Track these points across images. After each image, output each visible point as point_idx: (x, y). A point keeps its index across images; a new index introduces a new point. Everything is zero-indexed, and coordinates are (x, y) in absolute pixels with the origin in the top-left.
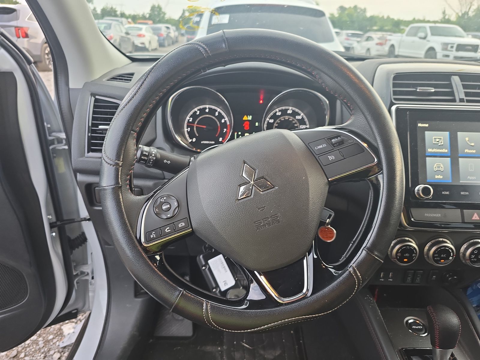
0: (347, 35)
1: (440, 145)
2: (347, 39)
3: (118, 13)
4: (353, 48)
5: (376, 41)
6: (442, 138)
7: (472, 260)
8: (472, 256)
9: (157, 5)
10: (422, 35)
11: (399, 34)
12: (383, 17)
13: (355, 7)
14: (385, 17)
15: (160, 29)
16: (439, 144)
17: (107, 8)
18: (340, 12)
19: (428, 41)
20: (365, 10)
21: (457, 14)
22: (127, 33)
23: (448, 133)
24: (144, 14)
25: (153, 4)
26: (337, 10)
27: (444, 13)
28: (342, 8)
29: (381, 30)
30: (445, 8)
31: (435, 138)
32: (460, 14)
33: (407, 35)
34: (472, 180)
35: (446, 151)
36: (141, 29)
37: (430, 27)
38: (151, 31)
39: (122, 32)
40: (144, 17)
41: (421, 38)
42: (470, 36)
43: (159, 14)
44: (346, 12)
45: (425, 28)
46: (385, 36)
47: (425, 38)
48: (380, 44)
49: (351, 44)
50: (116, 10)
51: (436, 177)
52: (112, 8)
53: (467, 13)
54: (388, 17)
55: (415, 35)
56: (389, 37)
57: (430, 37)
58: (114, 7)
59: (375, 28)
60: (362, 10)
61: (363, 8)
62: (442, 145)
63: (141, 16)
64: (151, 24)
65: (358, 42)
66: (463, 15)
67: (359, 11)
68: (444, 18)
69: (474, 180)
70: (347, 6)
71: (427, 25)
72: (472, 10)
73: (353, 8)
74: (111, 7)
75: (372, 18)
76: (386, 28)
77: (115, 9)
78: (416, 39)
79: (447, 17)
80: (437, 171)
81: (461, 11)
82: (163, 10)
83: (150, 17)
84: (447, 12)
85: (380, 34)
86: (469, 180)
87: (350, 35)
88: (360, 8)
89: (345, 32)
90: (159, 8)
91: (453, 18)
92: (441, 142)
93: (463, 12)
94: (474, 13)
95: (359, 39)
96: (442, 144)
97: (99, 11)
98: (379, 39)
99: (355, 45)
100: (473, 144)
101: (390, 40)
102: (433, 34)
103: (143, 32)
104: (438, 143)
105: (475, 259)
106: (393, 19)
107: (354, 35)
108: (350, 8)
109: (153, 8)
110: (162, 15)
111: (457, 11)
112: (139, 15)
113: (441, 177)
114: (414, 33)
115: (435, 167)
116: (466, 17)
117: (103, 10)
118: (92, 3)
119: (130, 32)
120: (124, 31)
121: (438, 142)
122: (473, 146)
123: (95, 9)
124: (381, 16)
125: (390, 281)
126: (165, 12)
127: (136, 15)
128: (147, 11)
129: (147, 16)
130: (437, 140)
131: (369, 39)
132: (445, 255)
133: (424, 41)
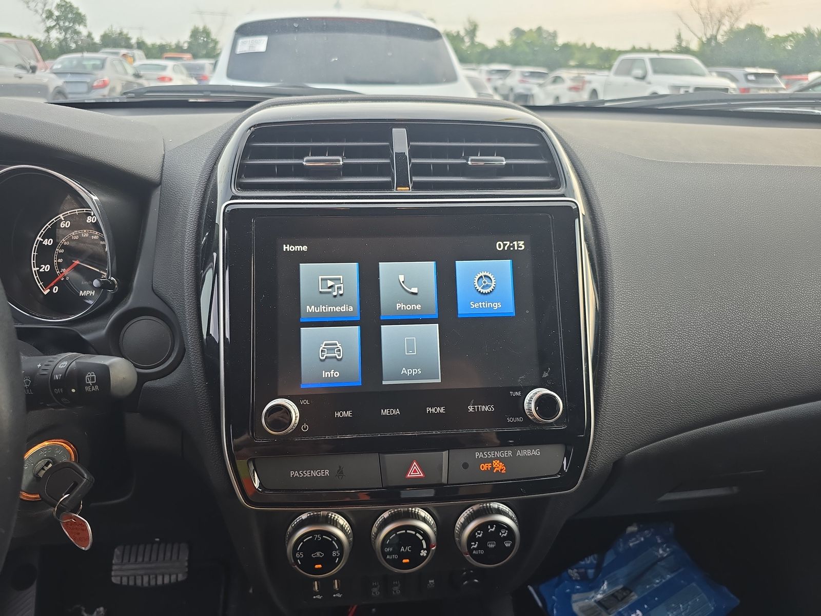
0: (523, 74)
1: (335, 296)
2: (522, 81)
3: (133, 41)
4: (532, 96)
5: (569, 83)
6: (341, 277)
7: (474, 552)
8: (473, 543)
9: (201, 28)
10: (638, 72)
11: (606, 73)
12: (584, 45)
13: (539, 29)
14: (588, 45)
15: (202, 68)
16: (335, 294)
17: (112, 34)
18: (515, 37)
19: (649, 83)
20: (554, 35)
21: (700, 39)
22: (137, 76)
23: (355, 265)
24: (179, 42)
25: (195, 26)
26: (511, 34)
27: (679, 37)
28: (518, 32)
29: (581, 65)
30: (679, 30)
31: (322, 279)
32: (704, 39)
33: (617, 73)
34: (411, 377)
35: (351, 309)
36: (164, 68)
37: (652, 60)
38: (184, 71)
39: (126, 73)
40: (179, 48)
41: (637, 78)
42: (714, 74)
43: (206, 43)
44: (524, 38)
45: (643, 60)
46: (583, 75)
47: (643, 78)
48: (575, 89)
49: (530, 90)
50: (129, 36)
51: (325, 374)
52: (121, 34)
53: (714, 37)
54: (593, 45)
55: (628, 73)
56: (588, 78)
57: (651, 77)
58: (125, 31)
59: (572, 63)
60: (549, 34)
61: (551, 30)
62: (341, 295)
63: (174, 47)
64: (188, 59)
65: (540, 85)
66: (709, 40)
67: (545, 35)
68: (680, 45)
69: (417, 377)
70: (526, 28)
71: (647, 57)
72: (721, 32)
73: (536, 31)
74: (118, 31)
75: (566, 46)
76: (590, 63)
77: (127, 35)
78: (629, 80)
79: (684, 44)
80: (327, 360)
81: (705, 35)
82: (213, 36)
83: (189, 47)
84: (683, 37)
85: (574, 73)
86: (405, 377)
87: (527, 74)
88: (547, 32)
89: (518, 70)
90: (206, 33)
91: (694, 46)
92: (339, 288)
93: (708, 36)
94: (725, 38)
95: (541, 81)
96: (341, 292)
97: (97, 39)
98: (574, 79)
99: (536, 90)
100: (415, 290)
101: (590, 82)
102: (655, 72)
103: (168, 73)
104: (330, 290)
105: (482, 552)
106: (601, 48)
107: (533, 74)
108: (531, 30)
109: (195, 33)
110: (211, 45)
111: (700, 35)
112: (170, 46)
113: (337, 374)
114: (626, 70)
115: (321, 349)
116: (713, 43)
117: (105, 37)
118: (85, 26)
119: (142, 73)
120: (131, 71)
121: (330, 287)
122: (416, 294)
123: (89, 35)
124: (581, 43)
125: (336, 597)
126: (217, 40)
127: (164, 45)
128: (184, 38)
129: (186, 46)
130: (330, 283)
131: (556, 80)
132: (408, 548)
133: (642, 83)
